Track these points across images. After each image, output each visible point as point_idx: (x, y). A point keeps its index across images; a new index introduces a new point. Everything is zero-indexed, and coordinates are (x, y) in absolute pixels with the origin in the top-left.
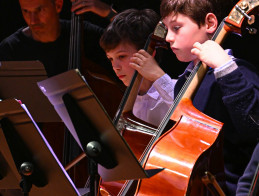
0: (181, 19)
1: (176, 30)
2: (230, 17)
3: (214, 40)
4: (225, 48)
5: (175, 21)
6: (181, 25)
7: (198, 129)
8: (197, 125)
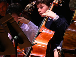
0: (43, 5)
1: (41, 8)
2: (54, 1)
3: (50, 9)
4: (55, 13)
5: (41, 5)
6: (43, 7)
7: (48, 34)
8: (47, 33)
